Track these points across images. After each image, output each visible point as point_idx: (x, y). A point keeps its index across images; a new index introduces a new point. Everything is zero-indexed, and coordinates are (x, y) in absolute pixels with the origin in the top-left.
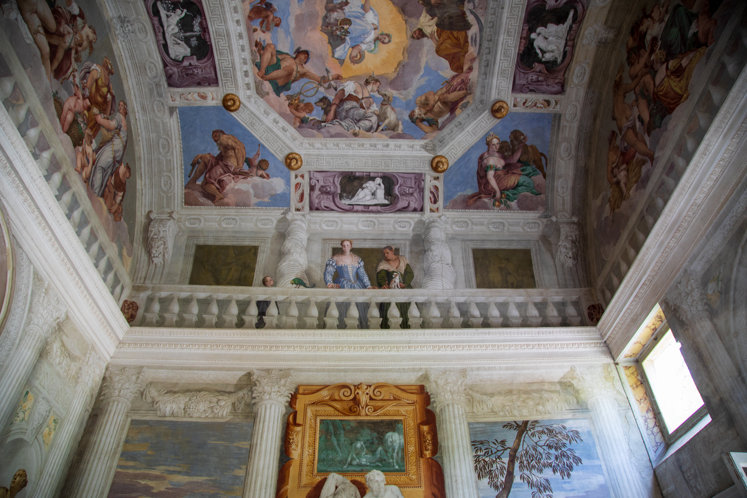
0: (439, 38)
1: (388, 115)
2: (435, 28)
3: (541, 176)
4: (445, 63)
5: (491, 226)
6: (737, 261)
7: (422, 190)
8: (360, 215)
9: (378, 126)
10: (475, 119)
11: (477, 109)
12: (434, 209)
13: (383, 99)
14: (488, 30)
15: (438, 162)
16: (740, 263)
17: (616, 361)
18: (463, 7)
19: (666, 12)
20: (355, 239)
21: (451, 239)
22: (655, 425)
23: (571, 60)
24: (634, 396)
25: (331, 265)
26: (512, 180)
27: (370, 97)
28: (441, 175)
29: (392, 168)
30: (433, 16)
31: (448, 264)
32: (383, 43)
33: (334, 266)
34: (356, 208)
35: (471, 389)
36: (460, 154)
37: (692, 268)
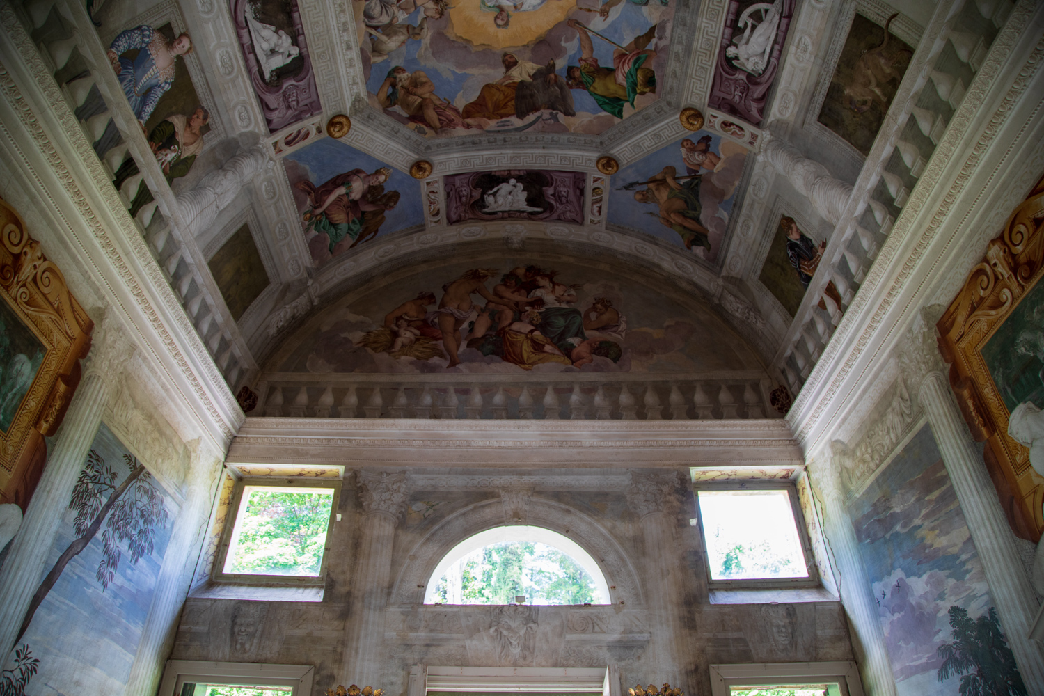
0: (505, 86)
1: (394, 38)
2: (518, 80)
3: (352, 242)
4: (473, 97)
5: (279, 225)
6: (463, 510)
7: (298, 118)
8: (236, 45)
9: (376, 28)
10: (405, 147)
11: (418, 145)
12: (279, 146)
13: (416, 26)
14: (518, 137)
15: (341, 123)
16: (464, 514)
17: (226, 464)
18: (545, 109)
19: (568, 302)
20: (197, 53)
21: (249, 190)
22: (213, 554)
23: (487, 220)
24: (219, 511)
25: (144, 36)
26: (339, 217)
27: (416, 8)
28: (325, 134)
29: (318, 66)
30: (534, 77)
31: (218, 207)
32: (496, 18)
33: (143, 41)
34: (244, 32)
35: (126, 378)
36: (356, 145)
37: (414, 476)
